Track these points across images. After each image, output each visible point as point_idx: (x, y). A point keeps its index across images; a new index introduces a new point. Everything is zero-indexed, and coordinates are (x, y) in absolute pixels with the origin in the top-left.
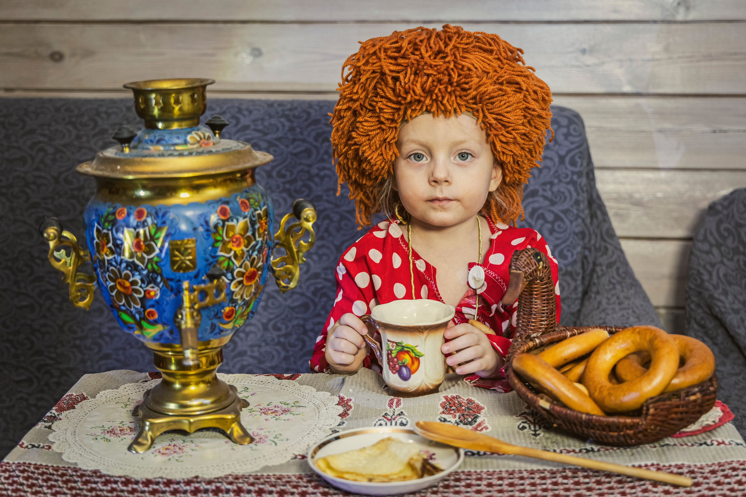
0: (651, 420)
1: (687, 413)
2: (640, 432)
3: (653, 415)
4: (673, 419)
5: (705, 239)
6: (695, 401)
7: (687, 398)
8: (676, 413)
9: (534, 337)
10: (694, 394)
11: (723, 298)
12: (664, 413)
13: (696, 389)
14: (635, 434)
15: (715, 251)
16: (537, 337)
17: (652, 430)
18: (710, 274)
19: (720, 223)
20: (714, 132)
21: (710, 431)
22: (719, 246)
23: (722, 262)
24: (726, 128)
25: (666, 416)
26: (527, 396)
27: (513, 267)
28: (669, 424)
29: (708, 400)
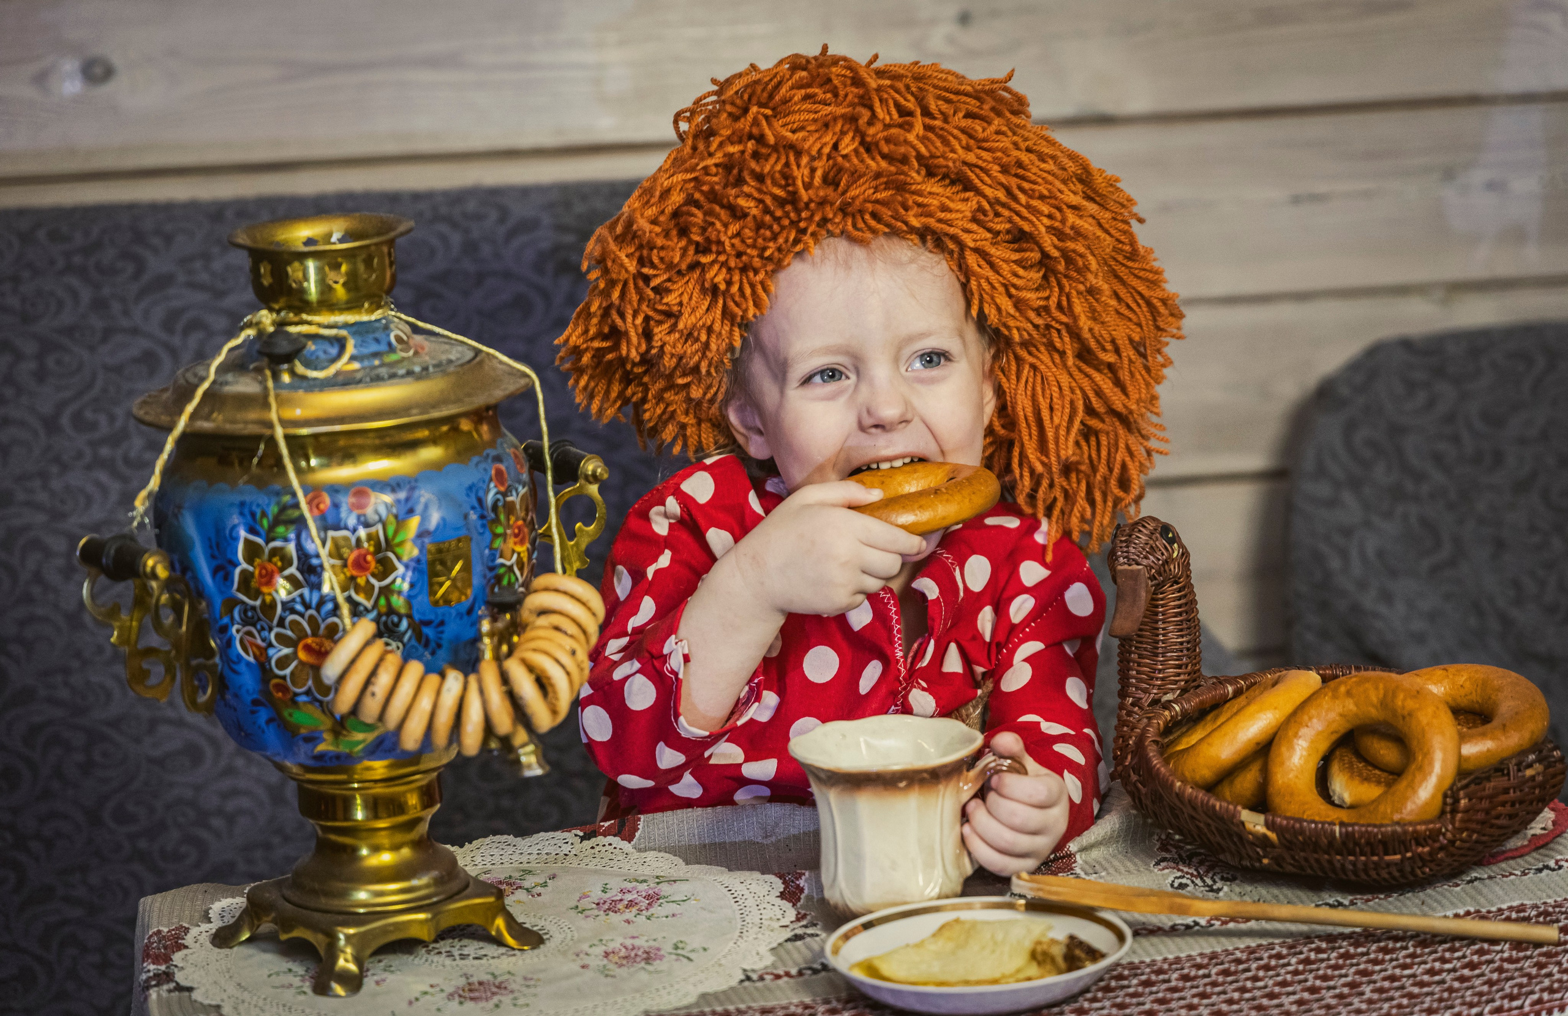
0: (1462, 821)
1: (1521, 802)
2: (1442, 848)
3: (1466, 811)
4: (1498, 817)
5: (1321, 472)
6: (1533, 778)
7: (1520, 774)
8: (1503, 804)
9: (1170, 701)
10: (1530, 766)
11: (1383, 609)
12: (1485, 804)
13: (1532, 757)
14: (1430, 853)
15: (1347, 497)
16: (1175, 701)
17: (1462, 840)
18: (1344, 554)
19: (1350, 428)
20: (1296, 200)
21: (1544, 846)
22: (1355, 484)
23: (1367, 524)
24: (1322, 188)
25: (1487, 812)
26: (1214, 806)
27: (1121, 560)
28: (1492, 826)
29: (1554, 776)
